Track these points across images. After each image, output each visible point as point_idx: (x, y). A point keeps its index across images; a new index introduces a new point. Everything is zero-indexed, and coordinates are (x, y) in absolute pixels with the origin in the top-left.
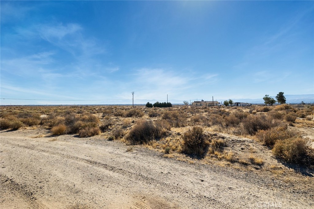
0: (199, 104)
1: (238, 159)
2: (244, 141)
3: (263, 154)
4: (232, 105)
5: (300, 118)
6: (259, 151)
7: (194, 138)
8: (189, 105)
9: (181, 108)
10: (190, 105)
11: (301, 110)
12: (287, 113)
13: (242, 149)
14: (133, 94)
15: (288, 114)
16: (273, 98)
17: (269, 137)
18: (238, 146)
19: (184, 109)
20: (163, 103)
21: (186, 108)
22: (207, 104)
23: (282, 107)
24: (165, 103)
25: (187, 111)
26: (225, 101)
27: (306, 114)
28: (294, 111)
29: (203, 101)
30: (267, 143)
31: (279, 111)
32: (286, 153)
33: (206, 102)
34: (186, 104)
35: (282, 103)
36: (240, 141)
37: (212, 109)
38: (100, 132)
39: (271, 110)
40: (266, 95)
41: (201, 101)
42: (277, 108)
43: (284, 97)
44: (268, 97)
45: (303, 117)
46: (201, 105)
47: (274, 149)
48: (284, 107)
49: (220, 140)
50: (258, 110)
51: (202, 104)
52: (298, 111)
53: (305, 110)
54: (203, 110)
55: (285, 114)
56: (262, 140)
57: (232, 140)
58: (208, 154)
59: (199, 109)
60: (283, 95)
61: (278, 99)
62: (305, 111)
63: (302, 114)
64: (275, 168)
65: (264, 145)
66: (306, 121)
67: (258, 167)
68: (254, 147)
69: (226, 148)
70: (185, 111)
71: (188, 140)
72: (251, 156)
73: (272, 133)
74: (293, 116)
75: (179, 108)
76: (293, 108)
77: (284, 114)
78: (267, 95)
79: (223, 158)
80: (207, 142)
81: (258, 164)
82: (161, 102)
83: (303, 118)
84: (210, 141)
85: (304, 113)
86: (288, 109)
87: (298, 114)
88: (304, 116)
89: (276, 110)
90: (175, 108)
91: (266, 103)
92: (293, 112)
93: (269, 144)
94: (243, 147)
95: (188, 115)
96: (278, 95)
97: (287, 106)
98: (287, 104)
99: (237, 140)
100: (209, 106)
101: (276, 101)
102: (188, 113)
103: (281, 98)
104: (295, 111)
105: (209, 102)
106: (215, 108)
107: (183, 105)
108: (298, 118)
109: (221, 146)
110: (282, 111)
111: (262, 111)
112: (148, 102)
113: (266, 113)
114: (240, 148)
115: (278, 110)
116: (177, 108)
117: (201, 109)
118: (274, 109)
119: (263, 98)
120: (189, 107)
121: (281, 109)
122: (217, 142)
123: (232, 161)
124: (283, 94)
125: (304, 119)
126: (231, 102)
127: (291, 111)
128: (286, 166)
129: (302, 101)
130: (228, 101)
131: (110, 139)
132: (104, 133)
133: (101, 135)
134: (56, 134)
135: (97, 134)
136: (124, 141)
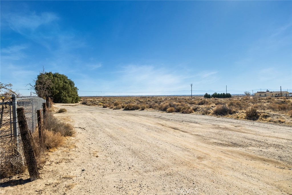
0: (262, 94)
7: (252, 113)
8: (251, 96)
9: (242, 99)
10: (253, 96)
14: (191, 86)
19: (245, 100)
20: (222, 94)
21: (247, 99)
22: (274, 95)
24: (224, 94)
25: (248, 102)
29: (268, 91)
33: (271, 92)
34: (248, 95)
37: (278, 99)
38: (193, 111)
41: (265, 91)
46: (265, 95)
51: (267, 95)
54: (266, 101)
57: (273, 114)
58: (259, 119)
59: (262, 99)
64: (289, 123)
69: (269, 117)
70: (247, 102)
71: (248, 113)
75: (240, 99)
79: (266, 120)
80: (259, 115)
81: (282, 122)
82: (220, 93)
84: (261, 115)
90: (235, 98)
94: (278, 117)
95: (249, 104)
100: (276, 97)
102: (249, 103)
105: (276, 92)
106: (281, 99)
107: (243, 96)
109: (266, 117)
112: (206, 93)
114: (276, 117)
116: (237, 99)
117: (264, 100)
120: (251, 98)
122: (264, 115)
131: (203, 114)
132: (196, 112)
133: (194, 113)
134: (169, 112)
135: (193, 112)
136: (212, 115)
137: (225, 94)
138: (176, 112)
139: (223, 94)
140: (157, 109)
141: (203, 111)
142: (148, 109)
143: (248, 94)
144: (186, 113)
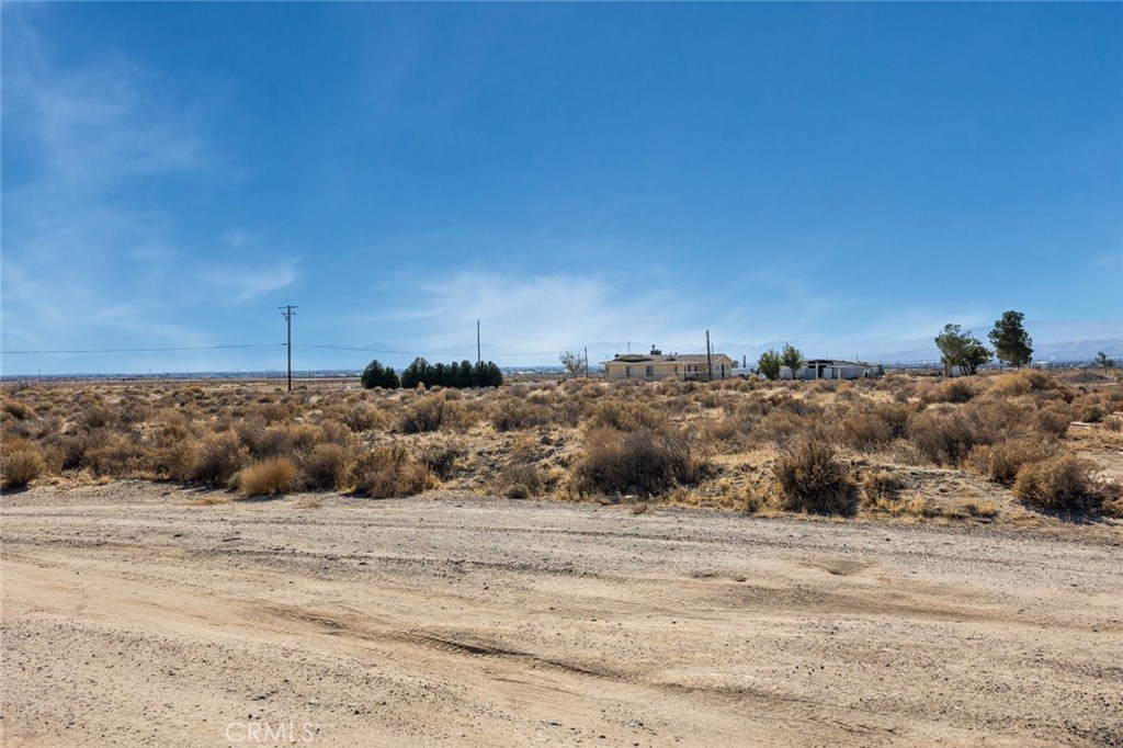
0: (639, 369)
1: (939, 509)
2: (943, 475)
3: (992, 498)
4: (799, 373)
5: (1086, 422)
6: (982, 493)
7: (819, 471)
10: (602, 374)
11: (1093, 395)
12: (1040, 407)
13: (942, 491)
15: (1044, 409)
16: (979, 339)
17: (1004, 460)
18: (930, 485)
20: (455, 364)
23: (1020, 381)
24: (465, 364)
26: (765, 355)
27: (1108, 407)
28: (1065, 399)
29: (657, 353)
30: (997, 477)
31: (1008, 400)
32: (1043, 487)
33: (671, 359)
34: (576, 369)
35: (1016, 364)
36: (934, 474)
38: (432, 477)
39: (979, 393)
40: (948, 327)
41: (646, 352)
42: (1001, 386)
43: (1026, 334)
44: (959, 335)
45: (1095, 418)
46: (651, 374)
47: (1018, 484)
48: (1027, 381)
49: (883, 474)
50: (930, 393)
52: (1078, 396)
53: (1104, 394)
55: (1032, 410)
56: (987, 470)
57: (913, 474)
58: (860, 507)
60: (1022, 323)
61: (1000, 346)
62: (1107, 398)
63: (1091, 407)
64: (1022, 519)
65: (991, 481)
66: (1102, 432)
67: (987, 520)
68: (970, 486)
69: (902, 491)
71: (800, 476)
72: (967, 501)
73: (1008, 449)
74: (1059, 416)
76: (1060, 385)
77: (1028, 408)
78: (954, 324)
79: (903, 511)
81: (986, 515)
82: (447, 362)
83: (1093, 425)
84: (857, 478)
85: (1101, 407)
86: (1043, 391)
87: (1080, 407)
88: (1100, 416)
89: (998, 394)
91: (950, 361)
92: (1061, 402)
93: (1004, 477)
94: (942, 486)
96: (998, 324)
97: (1039, 377)
98: (1039, 368)
99: (926, 473)
100: (686, 379)
101: (991, 355)
103: (1012, 338)
104: (1069, 399)
105: (686, 357)
108: (1079, 423)
109: (891, 488)
110: (1022, 398)
111: (942, 400)
112: (375, 363)
113: (961, 405)
114: (937, 490)
115: (1006, 392)
118: (991, 389)
119: (937, 340)
121: (1018, 390)
122: (876, 479)
123: (928, 514)
124: (1019, 319)
125: (1097, 428)
126: (792, 360)
127: (1054, 397)
128: (1043, 514)
129: (1100, 354)
130: (781, 354)
131: (517, 495)
132: (453, 483)
133: (444, 488)
134: (260, 493)
135: (430, 487)
136: (577, 496)
137: (473, 364)
138: (309, 488)
139: (460, 364)
140: (137, 473)
141: (497, 475)
142: (62, 481)
143: (577, 367)
144: (388, 492)
